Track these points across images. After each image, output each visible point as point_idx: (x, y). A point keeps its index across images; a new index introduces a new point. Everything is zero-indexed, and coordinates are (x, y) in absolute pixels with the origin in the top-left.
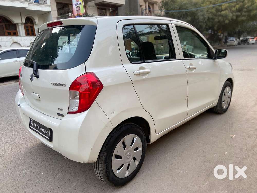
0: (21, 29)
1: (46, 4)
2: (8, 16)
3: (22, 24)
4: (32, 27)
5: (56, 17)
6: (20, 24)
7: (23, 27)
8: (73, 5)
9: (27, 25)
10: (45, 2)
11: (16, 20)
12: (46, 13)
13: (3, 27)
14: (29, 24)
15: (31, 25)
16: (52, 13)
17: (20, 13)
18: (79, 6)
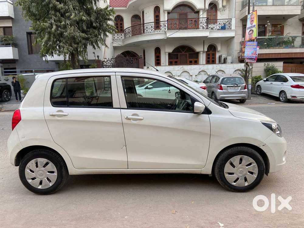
0: (203, 58)
1: (231, 29)
2: (192, 46)
3: (204, 52)
4: (214, 55)
5: (239, 42)
6: (202, 53)
7: (205, 55)
8: (247, 28)
9: (209, 53)
10: (230, 27)
11: (199, 49)
12: (230, 39)
13: (187, 56)
14: (211, 52)
15: (213, 52)
16: (235, 37)
17: (204, 41)
18: (252, 29)
